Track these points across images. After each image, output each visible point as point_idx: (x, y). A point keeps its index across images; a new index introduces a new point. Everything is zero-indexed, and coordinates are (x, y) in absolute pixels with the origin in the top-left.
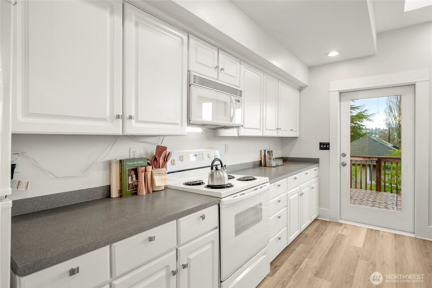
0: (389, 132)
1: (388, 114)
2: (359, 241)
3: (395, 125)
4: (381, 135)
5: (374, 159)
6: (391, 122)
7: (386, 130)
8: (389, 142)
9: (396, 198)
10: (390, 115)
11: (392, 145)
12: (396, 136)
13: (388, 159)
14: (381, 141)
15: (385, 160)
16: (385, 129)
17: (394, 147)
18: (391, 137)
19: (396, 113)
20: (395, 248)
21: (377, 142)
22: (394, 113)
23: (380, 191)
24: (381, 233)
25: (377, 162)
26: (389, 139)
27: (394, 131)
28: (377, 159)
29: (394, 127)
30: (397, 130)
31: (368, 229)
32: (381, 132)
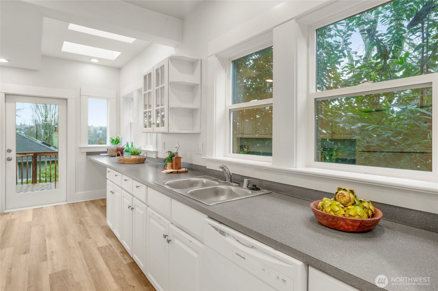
0: (37, 129)
1: (34, 110)
2: (29, 218)
3: (41, 122)
4: (27, 132)
5: (30, 155)
6: (38, 119)
7: (32, 127)
8: (37, 139)
9: (50, 186)
10: (36, 111)
11: (42, 142)
12: (43, 133)
13: (43, 154)
14: (31, 138)
15: (40, 154)
16: (31, 125)
17: (43, 143)
18: (39, 134)
19: (43, 110)
20: (56, 213)
21: (26, 139)
22: (40, 110)
23: (36, 183)
24: (44, 208)
25: (33, 157)
26: (37, 136)
27: (41, 128)
28: (33, 154)
29: (41, 123)
30: (44, 127)
31: (34, 209)
32: (27, 128)
